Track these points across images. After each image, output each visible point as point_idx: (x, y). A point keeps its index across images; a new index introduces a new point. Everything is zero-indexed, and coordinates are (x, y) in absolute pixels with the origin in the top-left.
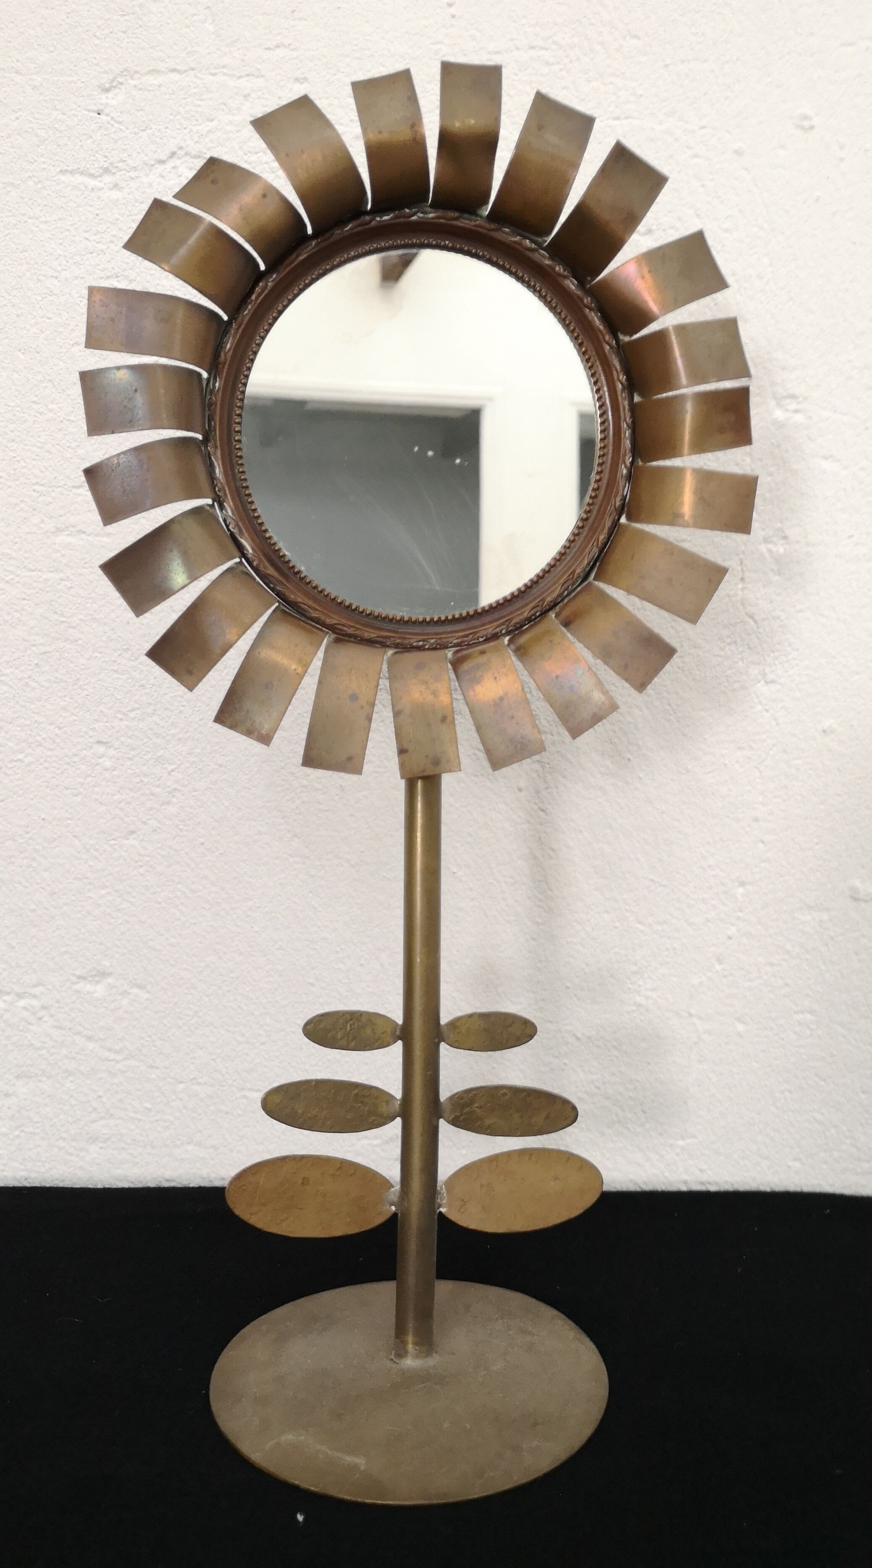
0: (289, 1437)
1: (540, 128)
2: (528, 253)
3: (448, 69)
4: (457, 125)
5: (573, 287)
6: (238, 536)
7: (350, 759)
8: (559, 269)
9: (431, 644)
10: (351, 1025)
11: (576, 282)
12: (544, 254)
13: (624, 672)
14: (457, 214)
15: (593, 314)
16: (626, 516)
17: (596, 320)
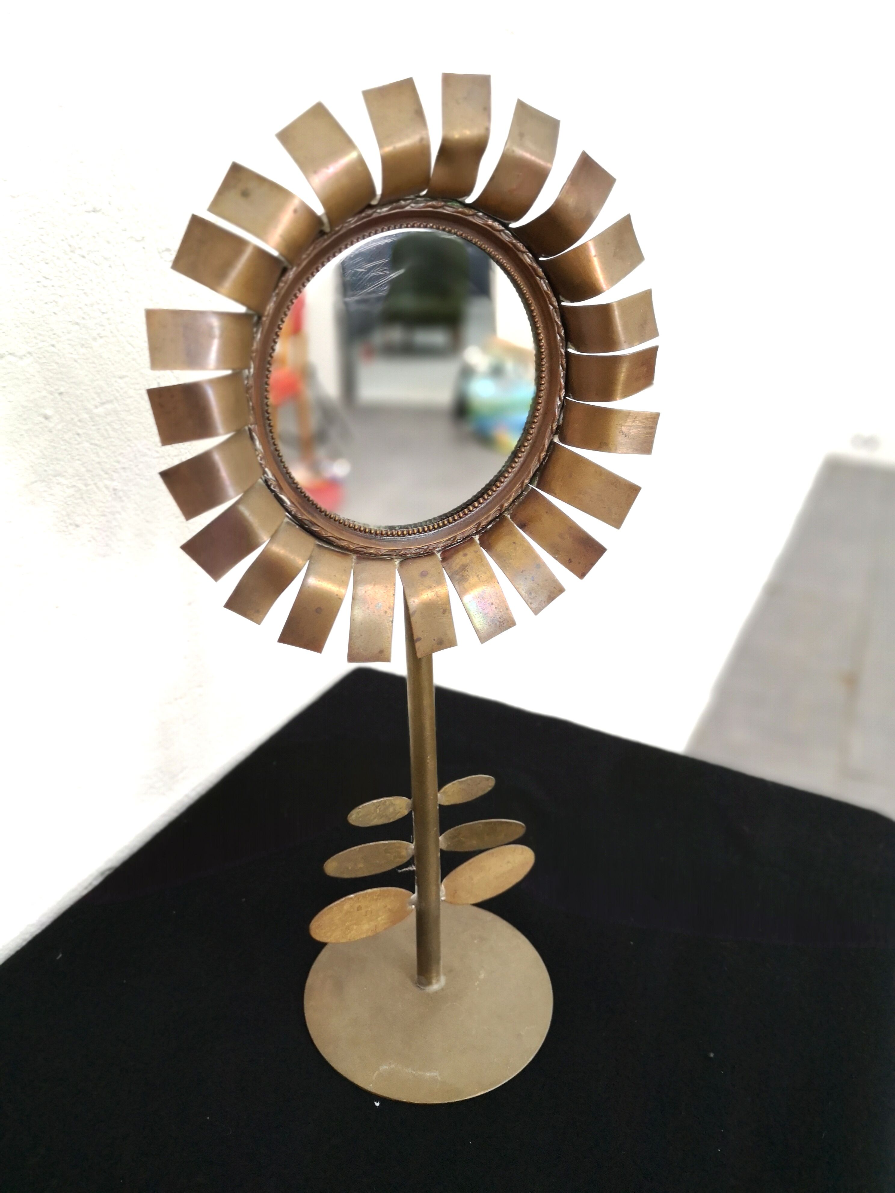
0: (384, 1068)
1: (522, 135)
2: (497, 233)
3: (448, 80)
4: (456, 135)
5: (528, 260)
6: (278, 494)
7: (381, 652)
8: (520, 245)
9: (425, 550)
10: (380, 809)
11: (530, 255)
12: (508, 234)
13: (569, 563)
14: (443, 203)
15: (542, 281)
16: (559, 436)
17: (544, 285)
